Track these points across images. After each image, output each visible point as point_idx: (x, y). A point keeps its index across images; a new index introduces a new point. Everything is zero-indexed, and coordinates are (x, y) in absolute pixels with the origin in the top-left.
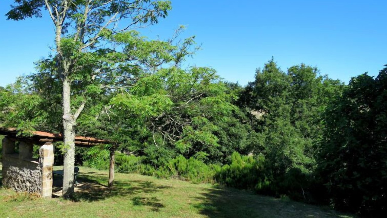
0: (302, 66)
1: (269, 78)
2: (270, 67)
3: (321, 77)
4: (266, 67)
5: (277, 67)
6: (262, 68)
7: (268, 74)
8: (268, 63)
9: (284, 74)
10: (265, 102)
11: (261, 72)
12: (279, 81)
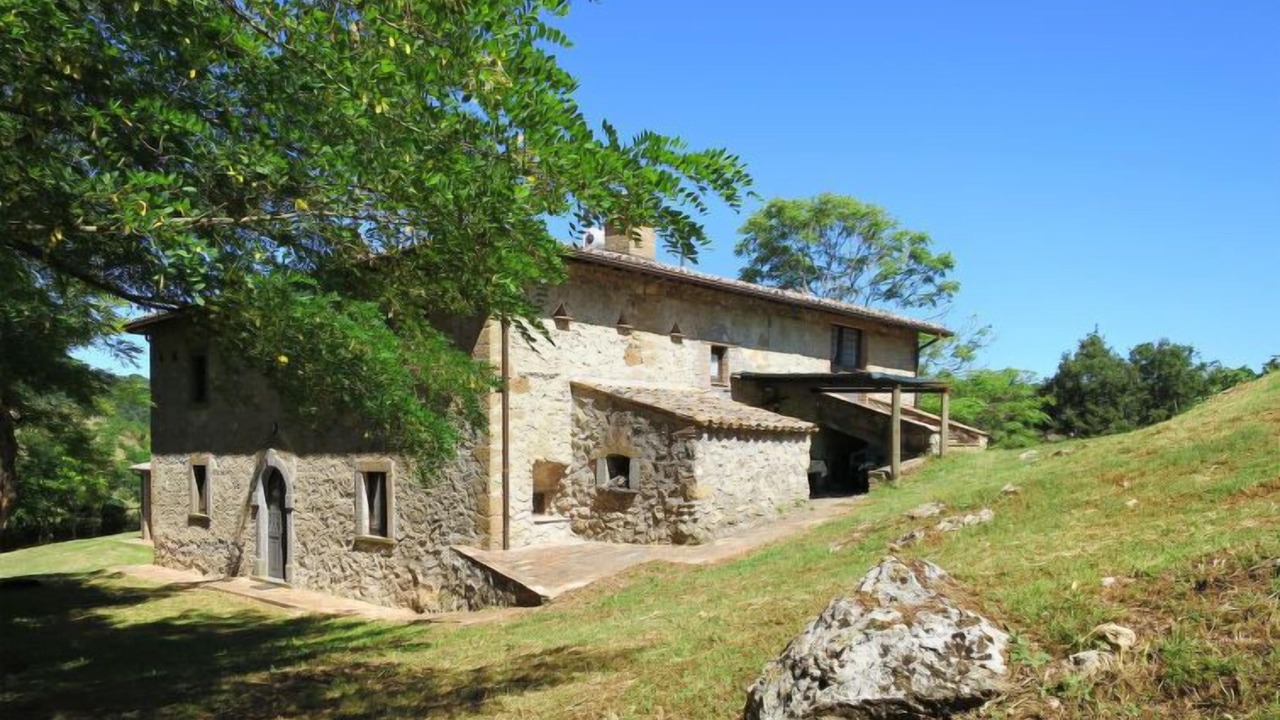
0: (1161, 345)
1: (1089, 369)
2: (1092, 348)
3: (1203, 366)
4: (1083, 346)
5: (1107, 347)
6: (1074, 349)
7: (1088, 362)
8: (1084, 338)
9: (1122, 360)
10: (1082, 415)
11: (1072, 358)
12: (1112, 376)
